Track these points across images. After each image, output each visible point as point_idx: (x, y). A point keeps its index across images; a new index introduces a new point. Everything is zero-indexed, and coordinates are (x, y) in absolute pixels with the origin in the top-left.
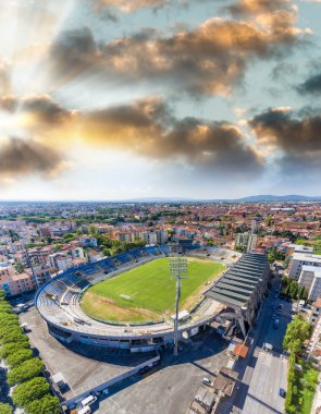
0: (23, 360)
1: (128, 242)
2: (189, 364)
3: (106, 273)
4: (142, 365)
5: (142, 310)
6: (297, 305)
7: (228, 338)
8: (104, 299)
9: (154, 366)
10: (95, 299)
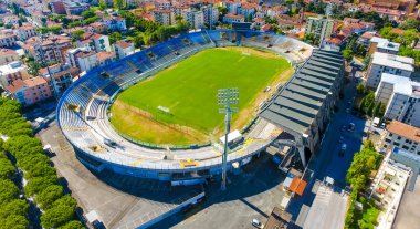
0: (54, 199)
1: (166, 26)
2: (238, 201)
3: (139, 72)
4: (185, 203)
5: (184, 128)
6: (372, 123)
7: (285, 169)
8: (138, 110)
9: (198, 203)
10: (127, 111)
